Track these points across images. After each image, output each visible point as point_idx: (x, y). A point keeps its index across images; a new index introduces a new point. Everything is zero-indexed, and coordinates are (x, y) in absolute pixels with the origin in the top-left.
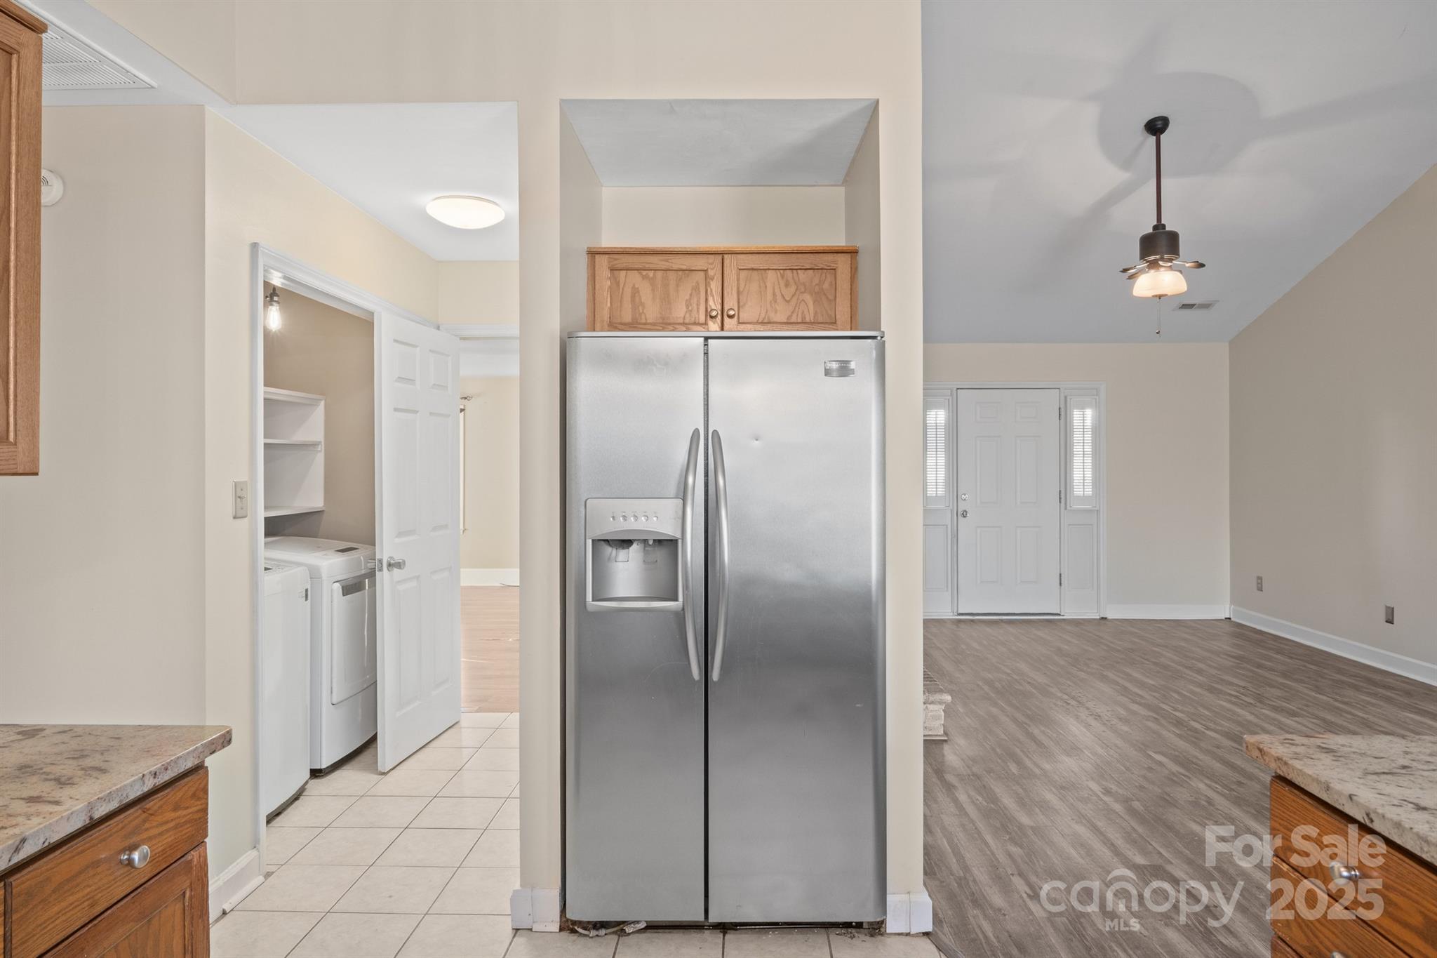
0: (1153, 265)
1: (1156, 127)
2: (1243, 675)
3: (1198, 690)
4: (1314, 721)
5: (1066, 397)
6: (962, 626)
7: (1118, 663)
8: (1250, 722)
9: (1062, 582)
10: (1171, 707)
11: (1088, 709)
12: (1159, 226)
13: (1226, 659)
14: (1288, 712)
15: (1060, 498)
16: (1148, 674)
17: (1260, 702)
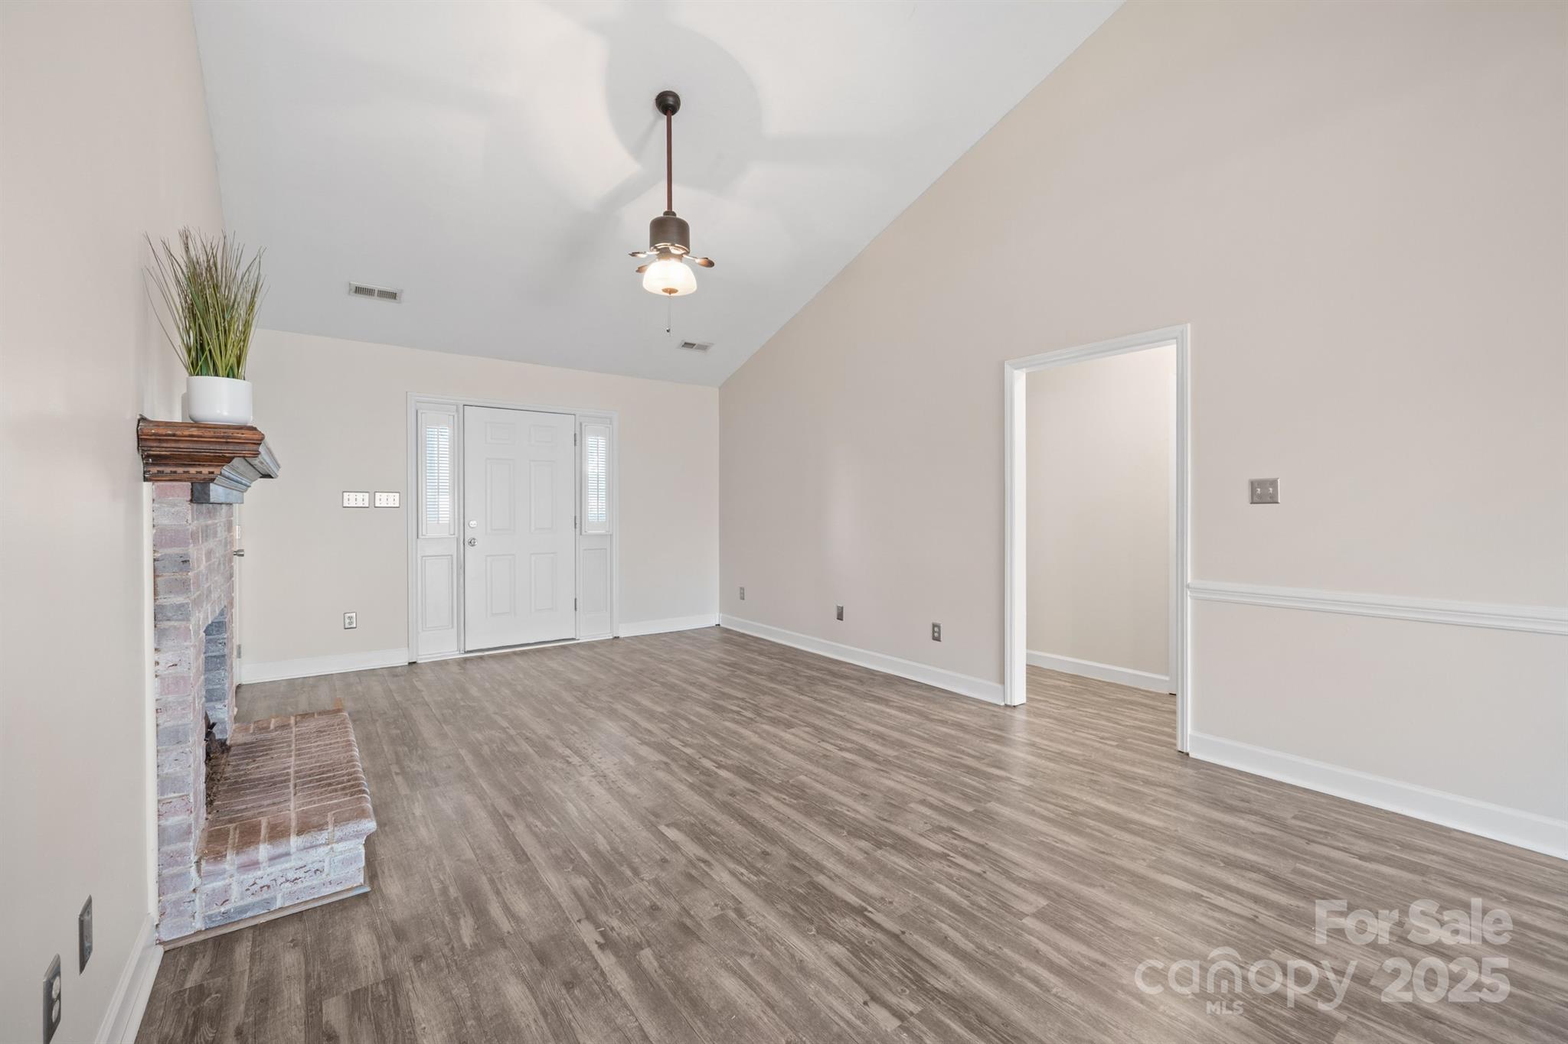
0: (664, 253)
1: (667, 104)
2: (739, 684)
3: (703, 711)
4: (807, 729)
5: (581, 424)
6: (469, 666)
7: (628, 689)
8: (756, 745)
9: (578, 607)
10: (680, 740)
11: (592, 766)
12: (670, 212)
13: (723, 668)
14: (785, 724)
15: (575, 524)
16: (657, 699)
17: (759, 715)
